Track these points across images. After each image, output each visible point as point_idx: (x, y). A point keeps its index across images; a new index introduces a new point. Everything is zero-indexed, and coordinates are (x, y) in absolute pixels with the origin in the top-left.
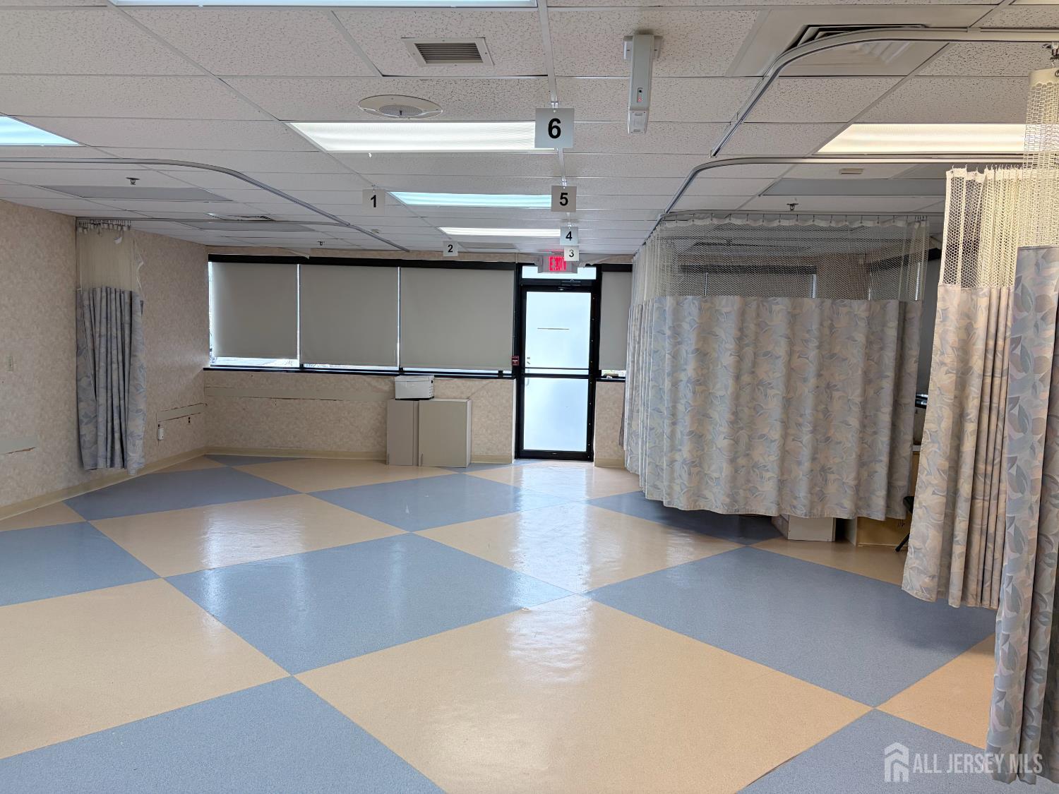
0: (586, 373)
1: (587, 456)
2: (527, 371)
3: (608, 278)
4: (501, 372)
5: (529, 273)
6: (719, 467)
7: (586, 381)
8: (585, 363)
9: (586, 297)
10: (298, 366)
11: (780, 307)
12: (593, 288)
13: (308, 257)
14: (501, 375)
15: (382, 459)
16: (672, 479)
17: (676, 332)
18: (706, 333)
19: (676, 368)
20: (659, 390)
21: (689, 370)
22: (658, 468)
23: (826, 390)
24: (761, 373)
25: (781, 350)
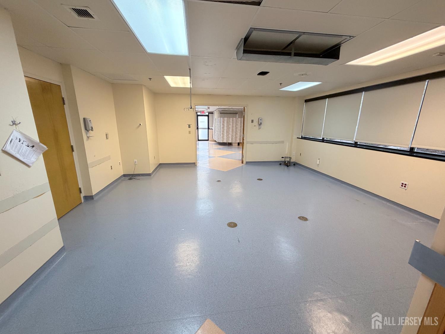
1: (208, 140)
2: (199, 128)
3: (210, 114)
5: (199, 114)
8: (207, 127)
16: (220, 139)
17: (220, 122)
18: (223, 122)
19: (220, 126)
20: (218, 129)
21: (222, 126)
22: (218, 138)
23: (236, 128)
24: (229, 126)
25: (231, 124)
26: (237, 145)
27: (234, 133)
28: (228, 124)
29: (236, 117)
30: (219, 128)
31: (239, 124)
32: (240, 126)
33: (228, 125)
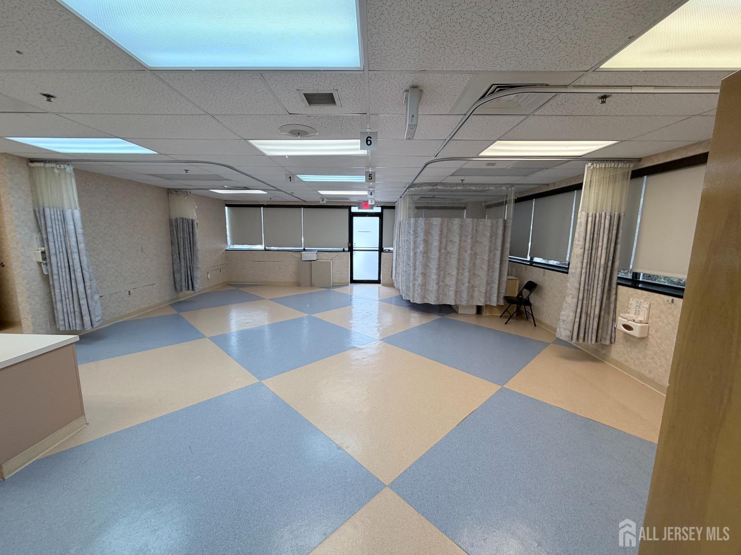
0: (378, 249)
1: (378, 282)
2: (354, 249)
3: (385, 211)
5: (354, 209)
6: (433, 286)
7: (378, 252)
8: (377, 245)
9: (377, 219)
10: (264, 248)
11: (456, 222)
12: (380, 215)
14: (344, 251)
15: (298, 285)
16: (414, 292)
17: (415, 232)
18: (427, 233)
19: (415, 247)
20: (409, 256)
21: (421, 248)
22: (408, 287)
23: (474, 255)
24: (448, 249)
25: (457, 239)
26: (474, 311)
27: (466, 274)
28: (444, 240)
30: (412, 254)
31: (486, 241)
32: (490, 248)
33: (443, 245)
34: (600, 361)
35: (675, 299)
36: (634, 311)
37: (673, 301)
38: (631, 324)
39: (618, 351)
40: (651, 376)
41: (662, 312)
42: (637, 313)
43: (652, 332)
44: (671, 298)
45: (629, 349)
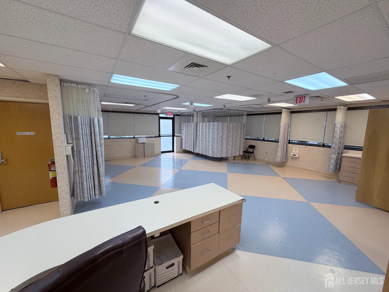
0: (172, 135)
1: (173, 151)
2: (161, 135)
3: (176, 117)
4: (156, 136)
5: (161, 115)
7: (172, 137)
8: (172, 133)
9: (171, 121)
10: (108, 137)
12: (173, 119)
13: (111, 111)
14: (156, 137)
15: (135, 156)
16: (217, 153)
17: (218, 128)
18: (223, 129)
19: (218, 134)
20: (213, 138)
22: (213, 151)
24: (229, 135)
25: (231, 131)
26: (233, 158)
27: (234, 144)
28: (228, 131)
29: (227, 121)
34: (283, 167)
35: (307, 146)
36: (294, 151)
37: (306, 147)
38: (295, 154)
39: (290, 162)
40: (301, 167)
41: (303, 150)
42: (296, 151)
43: (300, 155)
44: (305, 146)
45: (293, 161)
